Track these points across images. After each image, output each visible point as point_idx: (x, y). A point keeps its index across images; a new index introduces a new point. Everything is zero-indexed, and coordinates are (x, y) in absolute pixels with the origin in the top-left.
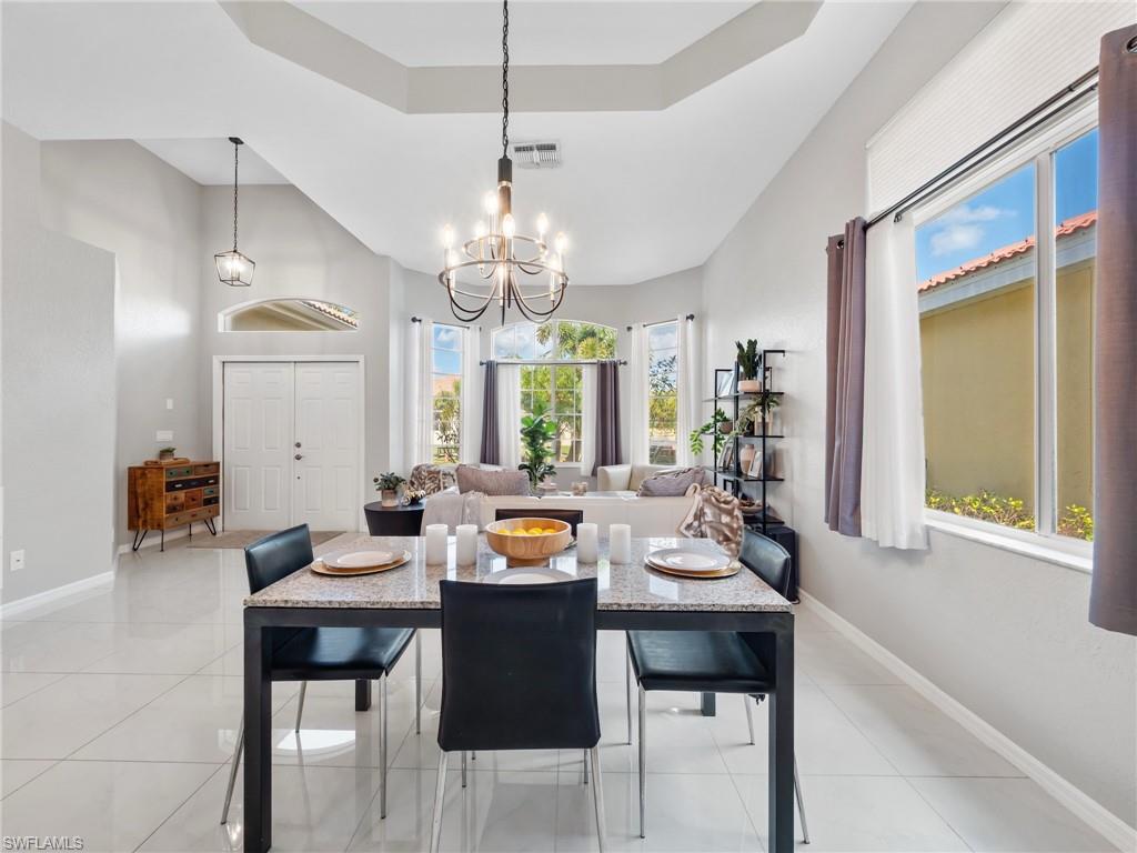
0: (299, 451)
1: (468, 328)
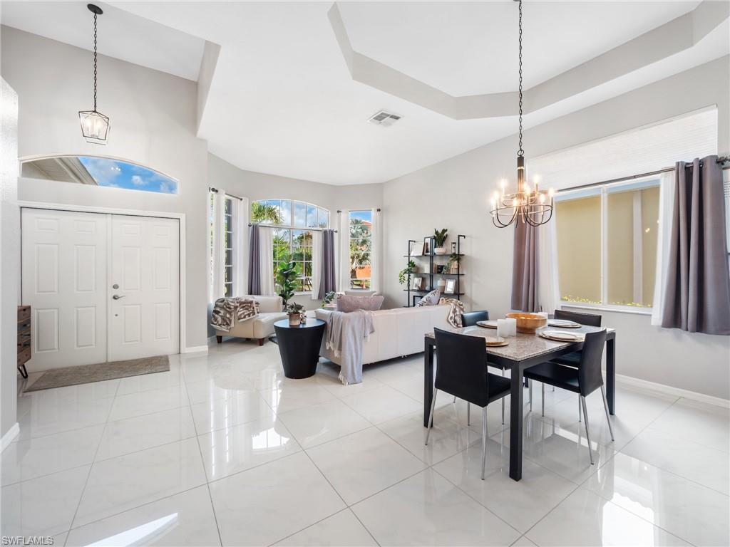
0: (115, 292)
1: (241, 199)
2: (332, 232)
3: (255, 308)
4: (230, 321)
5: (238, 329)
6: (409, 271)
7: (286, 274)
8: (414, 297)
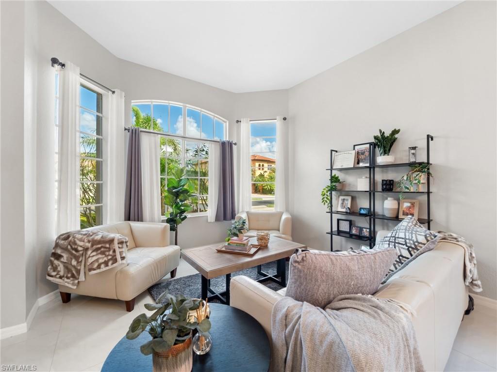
1: (114, 92)
2: (231, 145)
3: (118, 251)
4: (78, 272)
5: (88, 284)
6: (332, 189)
7: (176, 192)
8: (338, 220)
